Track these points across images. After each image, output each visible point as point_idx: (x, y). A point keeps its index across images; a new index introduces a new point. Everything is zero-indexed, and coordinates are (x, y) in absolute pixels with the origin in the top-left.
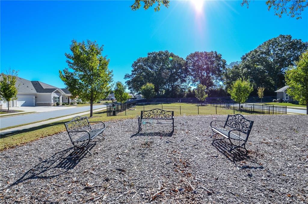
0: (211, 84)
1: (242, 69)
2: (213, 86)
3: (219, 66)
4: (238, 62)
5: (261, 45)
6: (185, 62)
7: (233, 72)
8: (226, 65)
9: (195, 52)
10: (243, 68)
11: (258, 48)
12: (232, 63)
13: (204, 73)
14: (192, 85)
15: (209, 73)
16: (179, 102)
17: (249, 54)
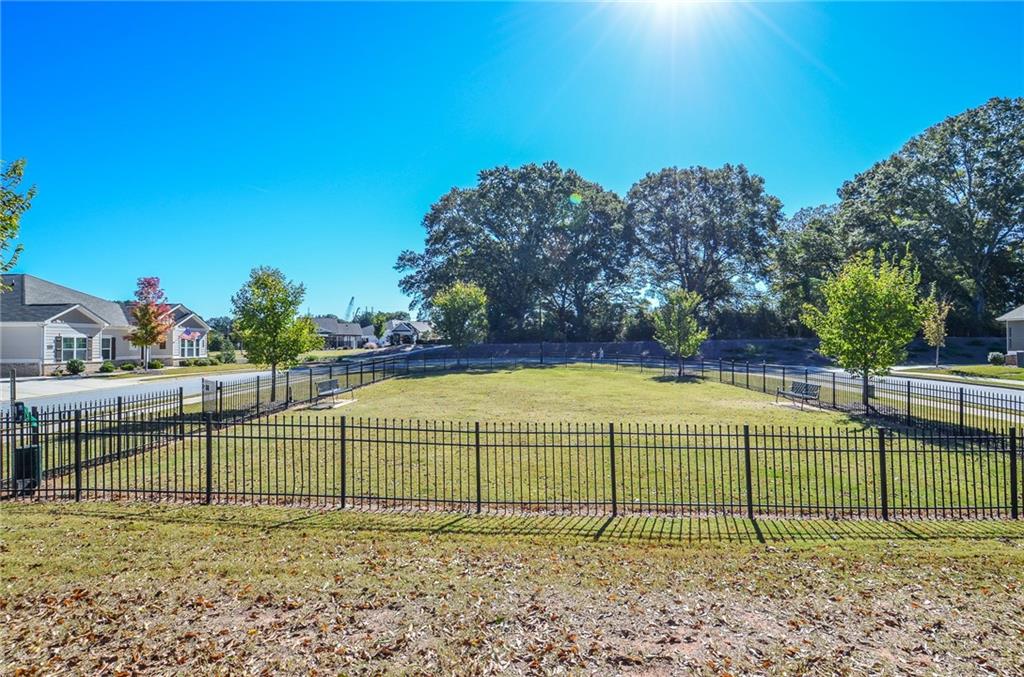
0: (724, 290)
1: (845, 233)
2: (732, 295)
3: (754, 223)
4: (824, 207)
5: (918, 138)
6: (625, 207)
7: (806, 245)
8: (780, 217)
9: (664, 170)
10: (848, 228)
11: (906, 149)
12: (803, 213)
13: (697, 249)
14: (652, 293)
15: (715, 249)
16: (597, 360)
17: (871, 175)
